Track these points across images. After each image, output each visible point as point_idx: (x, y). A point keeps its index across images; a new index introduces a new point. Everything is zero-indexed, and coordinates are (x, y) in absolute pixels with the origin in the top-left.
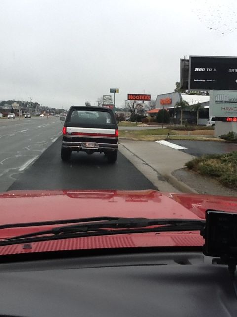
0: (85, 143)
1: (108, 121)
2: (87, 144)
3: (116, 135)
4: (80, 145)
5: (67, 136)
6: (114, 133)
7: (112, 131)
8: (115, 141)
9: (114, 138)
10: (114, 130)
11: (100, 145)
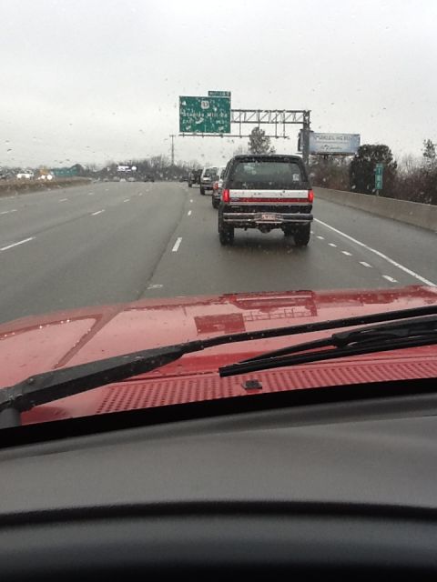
0: (261, 215)
1: (296, 178)
2: (264, 216)
3: (309, 200)
4: (252, 217)
5: (231, 203)
6: (307, 197)
7: (303, 193)
8: (309, 209)
9: (306, 204)
10: (306, 191)
11: (285, 218)
